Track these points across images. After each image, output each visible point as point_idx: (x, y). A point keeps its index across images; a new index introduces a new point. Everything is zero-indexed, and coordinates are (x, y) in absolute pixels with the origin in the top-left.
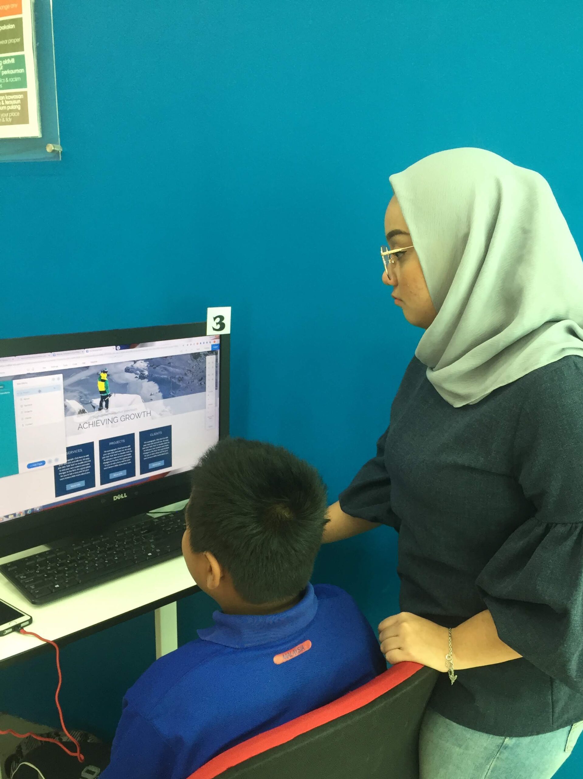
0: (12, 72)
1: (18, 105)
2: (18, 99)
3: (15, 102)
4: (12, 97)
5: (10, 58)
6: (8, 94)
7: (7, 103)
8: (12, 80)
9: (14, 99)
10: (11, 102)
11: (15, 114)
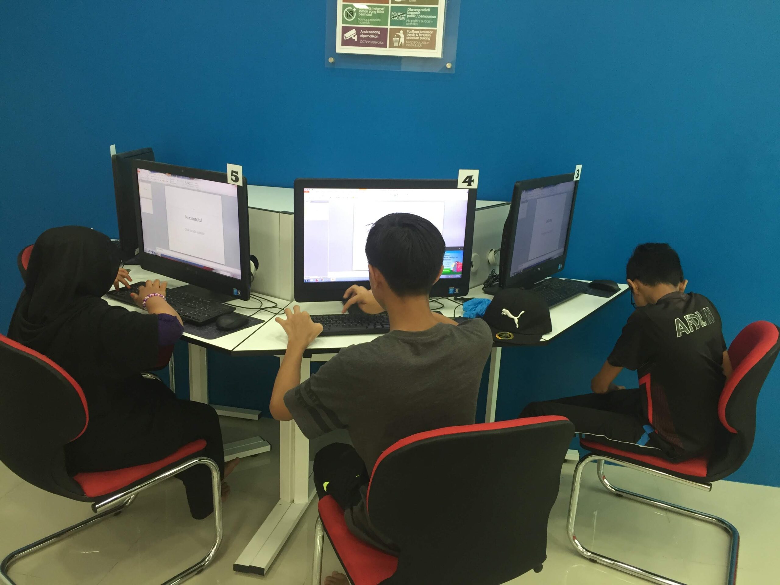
0: (427, 17)
1: (428, 37)
2: (429, 34)
3: (426, 35)
4: (425, 32)
5: (427, 8)
6: (422, 30)
7: (420, 35)
8: (426, 22)
9: (426, 34)
10: (424, 35)
11: (425, 43)
